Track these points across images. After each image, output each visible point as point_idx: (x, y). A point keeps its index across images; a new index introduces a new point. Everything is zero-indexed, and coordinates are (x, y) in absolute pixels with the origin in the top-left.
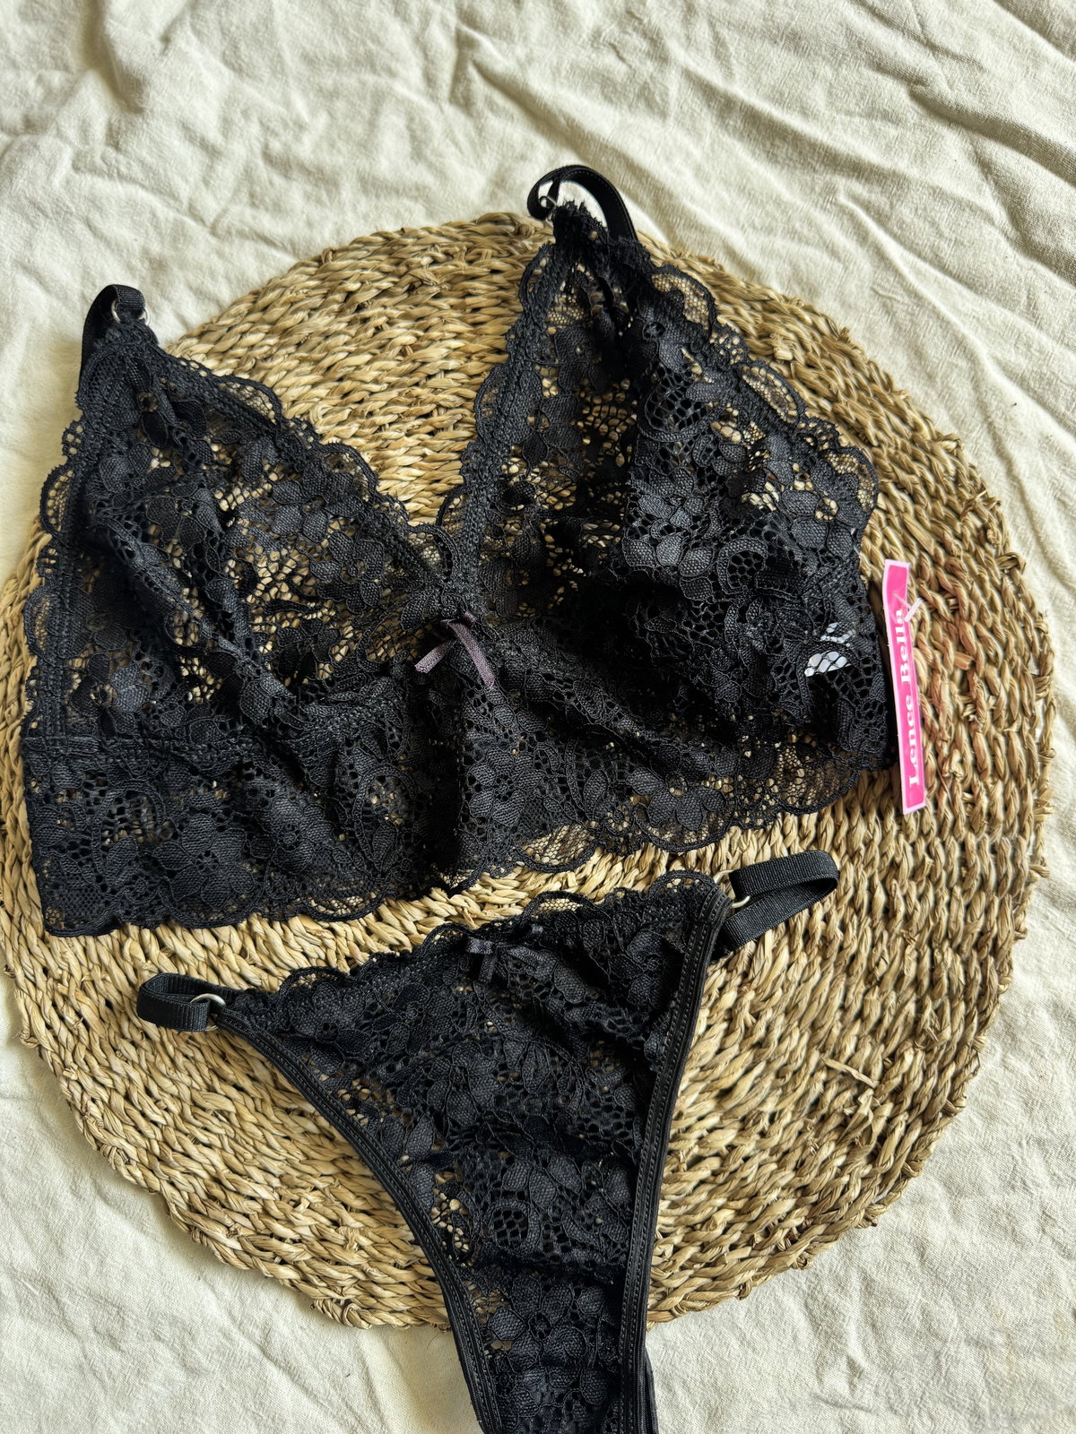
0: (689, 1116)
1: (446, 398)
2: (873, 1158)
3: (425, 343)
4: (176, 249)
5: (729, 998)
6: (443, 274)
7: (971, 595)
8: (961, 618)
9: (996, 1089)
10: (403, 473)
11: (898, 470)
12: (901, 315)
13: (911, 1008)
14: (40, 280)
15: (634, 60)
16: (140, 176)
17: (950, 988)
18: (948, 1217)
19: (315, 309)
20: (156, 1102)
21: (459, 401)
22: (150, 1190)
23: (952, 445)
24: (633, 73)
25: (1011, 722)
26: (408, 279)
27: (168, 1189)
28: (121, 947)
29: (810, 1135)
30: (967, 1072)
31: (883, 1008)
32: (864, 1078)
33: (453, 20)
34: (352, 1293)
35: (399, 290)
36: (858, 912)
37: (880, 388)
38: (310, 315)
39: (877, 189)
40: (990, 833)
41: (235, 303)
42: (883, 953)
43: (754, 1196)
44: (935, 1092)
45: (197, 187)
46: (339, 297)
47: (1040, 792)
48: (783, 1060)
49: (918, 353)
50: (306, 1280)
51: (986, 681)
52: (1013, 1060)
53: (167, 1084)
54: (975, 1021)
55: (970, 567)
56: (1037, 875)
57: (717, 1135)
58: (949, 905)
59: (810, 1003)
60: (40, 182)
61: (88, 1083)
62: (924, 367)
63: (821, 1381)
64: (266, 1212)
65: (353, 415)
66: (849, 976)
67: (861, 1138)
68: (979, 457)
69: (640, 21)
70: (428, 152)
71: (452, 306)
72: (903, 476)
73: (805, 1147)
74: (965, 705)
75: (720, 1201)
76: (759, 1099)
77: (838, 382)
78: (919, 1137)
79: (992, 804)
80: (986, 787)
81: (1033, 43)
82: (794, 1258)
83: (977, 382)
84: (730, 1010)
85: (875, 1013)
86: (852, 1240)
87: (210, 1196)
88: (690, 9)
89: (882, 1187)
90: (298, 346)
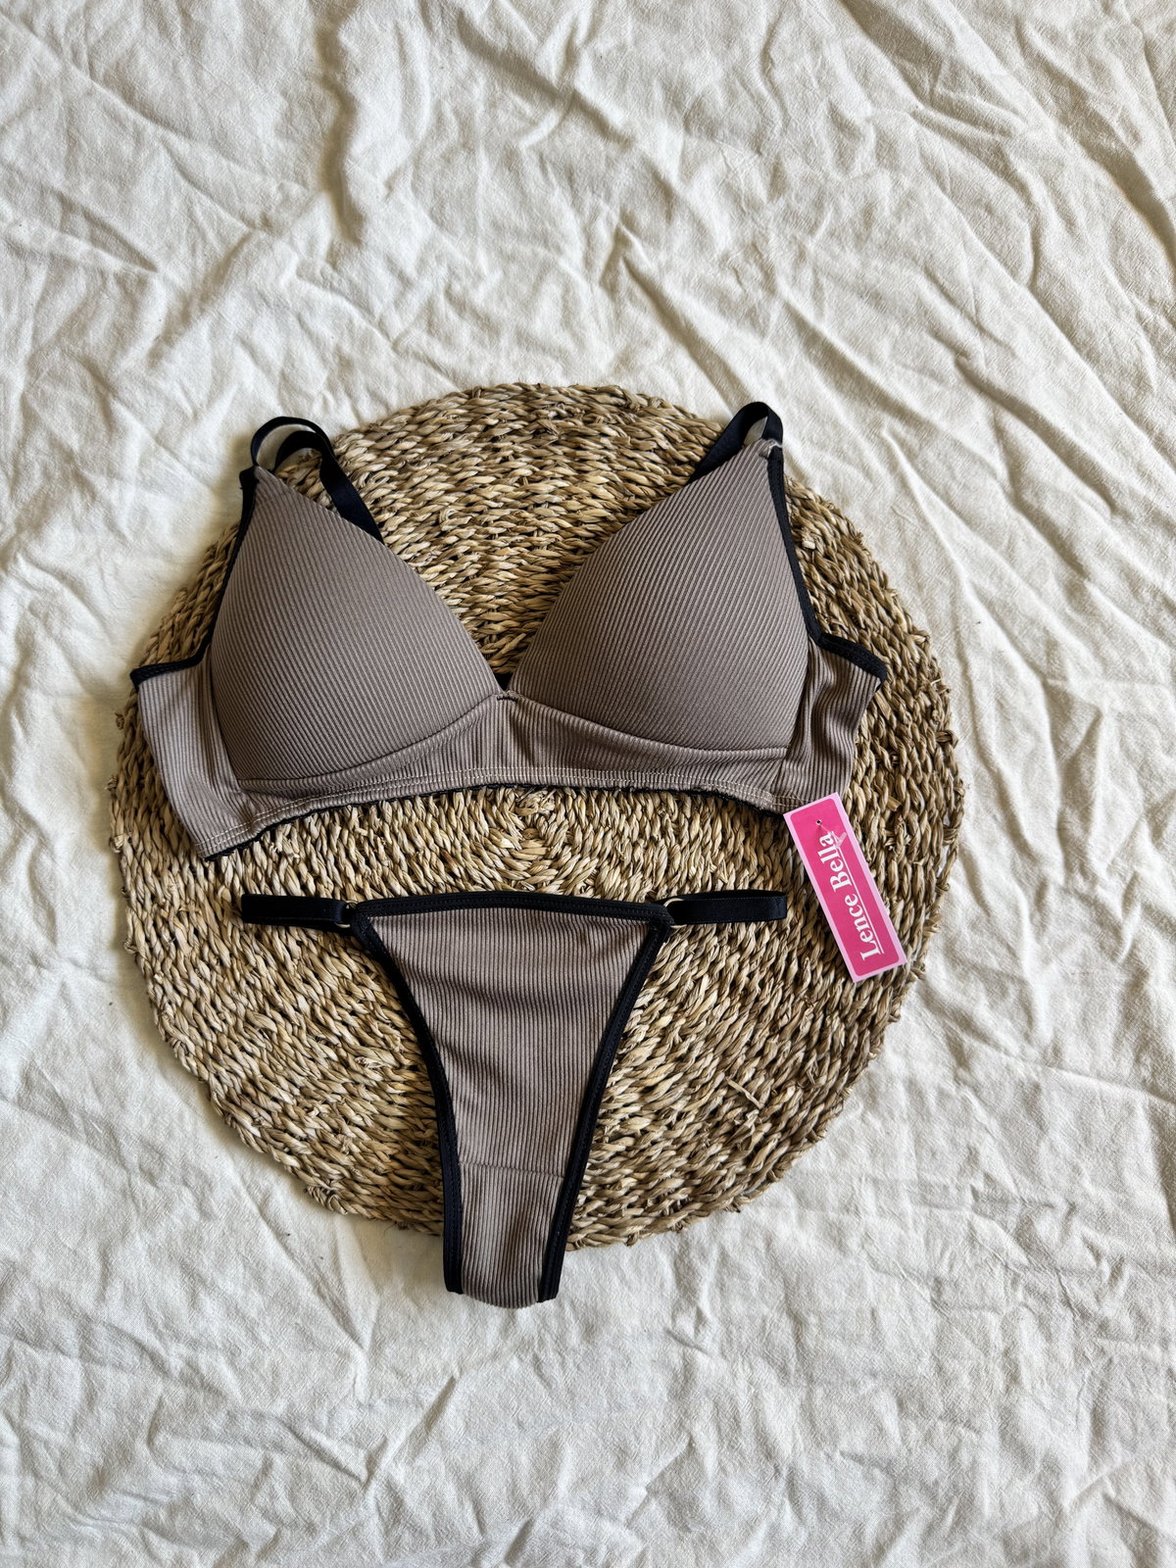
0: (618, 1101)
1: (547, 524)
2: (748, 1161)
3: (538, 478)
4: (363, 354)
5: (665, 1020)
6: (564, 428)
7: (910, 756)
8: (899, 772)
10: (502, 575)
12: (909, 533)
13: (800, 1055)
15: (749, 287)
16: (347, 291)
17: (832, 1046)
18: (795, 1221)
19: (461, 433)
20: (218, 1013)
21: (556, 528)
22: (200, 1078)
23: (922, 640)
24: (746, 297)
25: (920, 857)
26: (535, 426)
27: (214, 1081)
28: (216, 891)
29: (705, 1135)
30: (833, 1112)
31: (779, 1051)
32: (754, 1100)
33: (616, 219)
34: (337, 1186)
35: (527, 432)
36: (775, 976)
37: (877, 584)
38: (455, 437)
39: (913, 431)
41: (398, 413)
42: (787, 1010)
43: (654, 1171)
44: (805, 1121)
45: (389, 308)
46: (479, 427)
47: (932, 914)
48: (696, 1074)
49: (914, 566)
50: (305, 1170)
51: (908, 822)
52: (870, 1117)
53: (229, 1001)
54: (847, 1075)
55: (914, 735)
56: (916, 977)
57: (636, 1120)
59: (725, 1037)
60: (271, 279)
61: (169, 988)
62: (917, 578)
64: (285, 1113)
66: (759, 1021)
67: (742, 1145)
68: (941, 653)
69: (761, 256)
70: (574, 324)
71: (565, 454)
73: (699, 1142)
74: (888, 838)
75: (628, 1171)
76: (672, 1099)
77: (845, 574)
78: (786, 1153)
81: (1059, 342)
82: (673, 1222)
83: (955, 598)
84: (664, 1029)
85: (772, 1054)
86: (719, 1220)
87: (245, 1093)
88: (801, 255)
89: (751, 1183)
90: (441, 458)
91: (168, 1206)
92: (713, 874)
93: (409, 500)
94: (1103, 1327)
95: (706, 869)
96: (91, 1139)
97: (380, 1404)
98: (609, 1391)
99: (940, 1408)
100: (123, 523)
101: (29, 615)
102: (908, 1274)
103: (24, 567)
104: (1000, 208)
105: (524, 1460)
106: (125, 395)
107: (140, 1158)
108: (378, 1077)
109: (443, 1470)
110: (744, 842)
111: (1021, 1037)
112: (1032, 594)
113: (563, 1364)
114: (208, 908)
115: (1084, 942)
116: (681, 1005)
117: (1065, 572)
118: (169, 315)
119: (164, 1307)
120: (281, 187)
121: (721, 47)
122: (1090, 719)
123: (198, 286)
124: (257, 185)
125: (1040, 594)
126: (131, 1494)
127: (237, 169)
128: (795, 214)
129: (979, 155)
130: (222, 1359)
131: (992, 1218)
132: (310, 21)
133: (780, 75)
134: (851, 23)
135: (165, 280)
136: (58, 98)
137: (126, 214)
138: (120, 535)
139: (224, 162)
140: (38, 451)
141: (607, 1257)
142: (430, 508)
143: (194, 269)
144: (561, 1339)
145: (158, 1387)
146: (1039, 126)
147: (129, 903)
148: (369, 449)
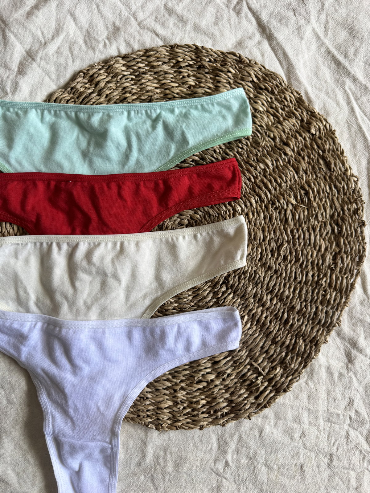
0: (202, 366)
2: (256, 398)
3: (198, 87)
4: (125, 26)
6: (212, 66)
7: (346, 229)
8: (341, 236)
9: (301, 389)
11: (337, 182)
12: (353, 132)
13: (284, 354)
14: (75, 20)
15: (299, 17)
17: (298, 352)
18: (273, 425)
23: (356, 179)
24: (297, 21)
25: (345, 274)
26: (200, 64)
29: (238, 385)
30: (295, 380)
31: (275, 351)
32: (262, 371)
35: (195, 66)
36: (277, 318)
37: (339, 153)
38: (162, 64)
39: (358, 89)
40: (327, 307)
41: (139, 51)
42: (280, 334)
43: (215, 398)
44: (283, 383)
45: (138, 8)
46: (174, 61)
47: (347, 298)
48: (238, 358)
49: (354, 146)
51: (342, 258)
52: (309, 382)
54: (303, 365)
55: (349, 220)
56: (337, 325)
57: (209, 375)
58: (306, 325)
59: (252, 343)
62: (355, 151)
63: (215, 464)
66: (267, 338)
67: (255, 390)
68: (363, 186)
70: (220, 24)
71: (211, 78)
72: (338, 184)
74: (333, 264)
75: (203, 397)
76: (226, 368)
77: (327, 147)
78: (274, 395)
79: (330, 298)
80: (331, 292)
82: (221, 422)
85: (272, 352)
86: (241, 422)
89: (257, 408)
90: (155, 73)
92: (255, 271)
93: (139, 90)
95: (252, 268)
102: (318, 452)
110: (270, 259)
131: (357, 430)
141: (189, 434)
142: (148, 93)
148: (124, 65)
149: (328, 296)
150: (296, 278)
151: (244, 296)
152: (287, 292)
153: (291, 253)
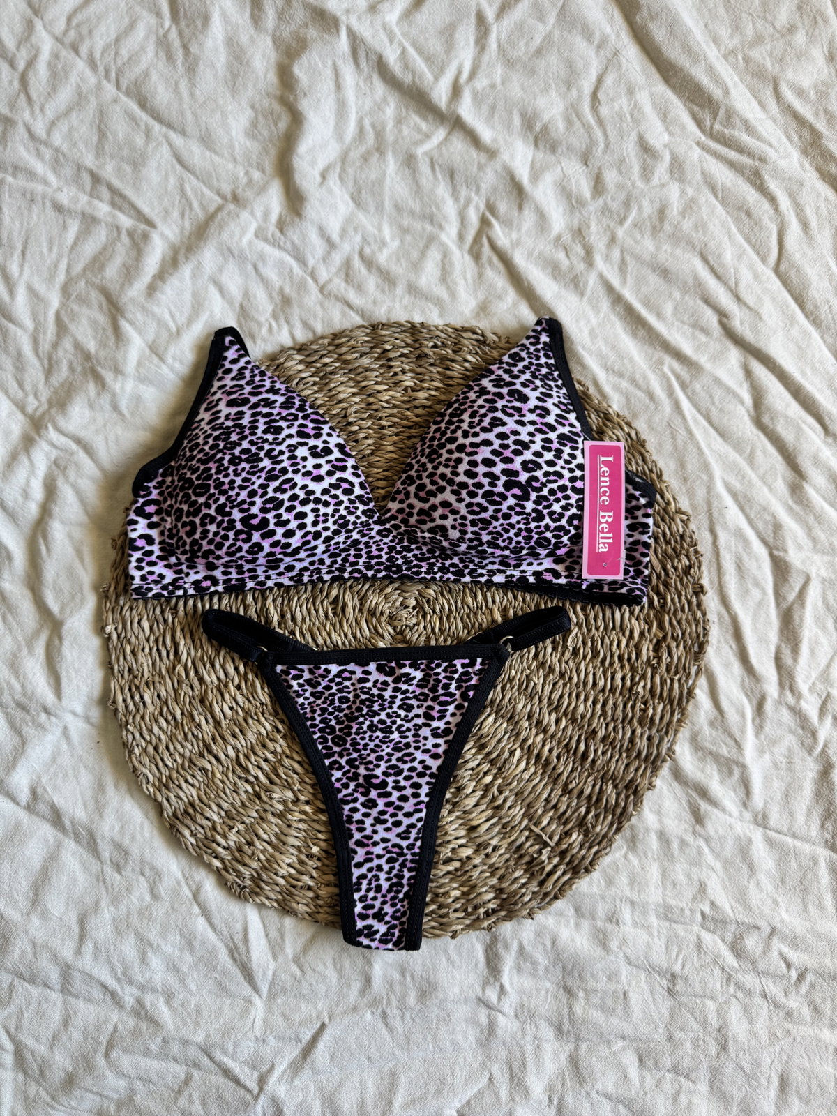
0: (451, 835)
2: (541, 884)
3: (418, 388)
4: (299, 294)
5: (488, 779)
6: (438, 354)
7: (672, 600)
8: (664, 611)
9: (616, 866)
12: (679, 441)
13: (583, 810)
15: (575, 260)
16: (290, 249)
17: (606, 805)
18: (573, 926)
19: (366, 354)
20: (171, 755)
22: (156, 800)
23: (685, 518)
24: (572, 267)
25: (676, 673)
26: (418, 352)
27: (165, 803)
28: (174, 668)
29: (512, 863)
30: (603, 853)
31: (568, 806)
32: (548, 840)
33: (482, 207)
34: (248, 883)
35: (412, 356)
36: (568, 752)
37: (654, 476)
38: (361, 356)
39: (686, 369)
40: (650, 729)
41: (322, 337)
42: (576, 776)
43: (474, 887)
44: (583, 858)
45: (319, 262)
46: (379, 350)
47: (683, 714)
48: (508, 819)
49: (682, 465)
50: (226, 869)
51: (669, 647)
52: (630, 856)
53: (179, 747)
54: (615, 826)
55: (676, 585)
56: (669, 759)
57: (463, 849)
58: (617, 761)
59: (530, 794)
60: (236, 238)
61: (137, 735)
62: (683, 473)
63: (483, 991)
64: (214, 828)
65: (370, 417)
66: (554, 784)
67: (538, 871)
68: (699, 529)
69: (584, 238)
70: (449, 280)
71: (438, 372)
73: (507, 868)
74: (654, 657)
75: (455, 885)
76: (490, 836)
78: (569, 879)
79: (654, 714)
80: (654, 704)
81: (793, 311)
82: (486, 924)
83: (710, 489)
84: (487, 785)
85: (562, 808)
86: (519, 923)
87: (186, 812)
88: (613, 239)
89: (543, 899)
90: (351, 370)
91: (129, 890)
92: (527, 678)
94: (789, 1014)
95: (522, 673)
96: (77, 837)
97: (271, 1040)
98: (434, 1038)
99: (669, 1064)
100: (123, 405)
101: (54, 467)
102: (651, 969)
103: (52, 434)
104: (756, 213)
105: (370, 1084)
106: (128, 315)
107: (111, 854)
108: (281, 807)
109: (312, 1089)
110: (551, 656)
111: (740, 805)
112: (765, 490)
113: (403, 1017)
114: (168, 680)
115: (790, 741)
116: (500, 769)
117: (789, 474)
118: (163, 260)
119: (123, 961)
120: (247, 173)
121: (564, 89)
122: (801, 581)
123: (185, 240)
124: (231, 172)
125: (770, 489)
126: (92, 1092)
127: (216, 158)
128: (610, 210)
129: (743, 174)
130: (161, 999)
131: (714, 933)
132: (273, 56)
133: (604, 111)
134: (656, 76)
135: (162, 235)
136: (93, 103)
137: (136, 186)
138: (120, 413)
139: (208, 153)
140: (66, 352)
141: (438, 945)
142: (341, 405)
143: (182, 228)
144: (402, 999)
145: (115, 1017)
146: (787, 156)
147: (113, 673)
148: (301, 362)
149: (650, 712)
150: (595, 684)
151: (512, 717)
152: (581, 709)
153: (584, 643)
